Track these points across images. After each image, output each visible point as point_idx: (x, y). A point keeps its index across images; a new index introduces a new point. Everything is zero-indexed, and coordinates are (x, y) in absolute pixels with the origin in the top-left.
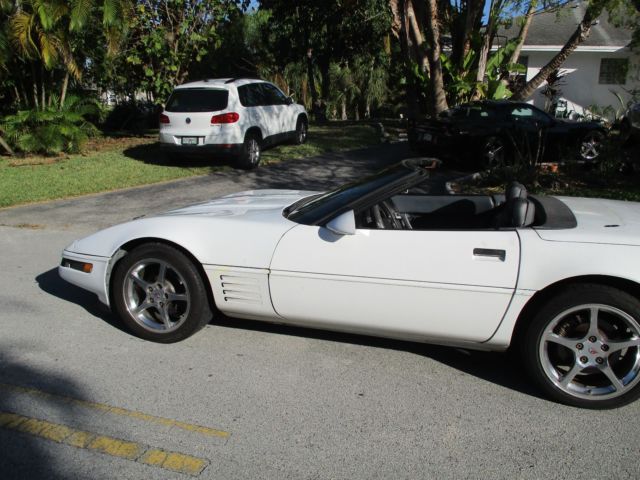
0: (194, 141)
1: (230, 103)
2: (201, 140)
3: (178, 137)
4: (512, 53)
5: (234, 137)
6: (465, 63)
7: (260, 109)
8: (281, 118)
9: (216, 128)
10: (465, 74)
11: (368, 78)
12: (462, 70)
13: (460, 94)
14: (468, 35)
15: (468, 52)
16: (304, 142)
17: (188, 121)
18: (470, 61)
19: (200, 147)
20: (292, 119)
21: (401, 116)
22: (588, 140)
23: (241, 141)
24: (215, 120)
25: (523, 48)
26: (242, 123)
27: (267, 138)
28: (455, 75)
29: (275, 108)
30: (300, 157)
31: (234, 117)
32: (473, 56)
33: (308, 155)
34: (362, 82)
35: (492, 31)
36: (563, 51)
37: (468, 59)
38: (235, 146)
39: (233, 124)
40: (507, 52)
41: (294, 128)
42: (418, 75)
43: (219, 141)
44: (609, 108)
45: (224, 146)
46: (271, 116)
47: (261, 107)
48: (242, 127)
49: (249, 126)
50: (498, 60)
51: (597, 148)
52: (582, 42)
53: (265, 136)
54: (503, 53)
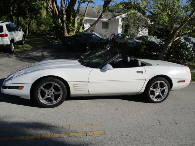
1: (4, 30)
4: (83, 19)
5: (7, 41)
6: (71, 21)
7: (13, 32)
8: (19, 36)
10: (71, 24)
11: (30, 22)
12: (70, 23)
13: (70, 30)
14: (72, 13)
15: (72, 18)
16: (24, 44)
18: (73, 20)
20: (21, 36)
21: (48, 35)
22: (108, 44)
23: (9, 43)
25: (85, 18)
26: (9, 37)
27: (16, 42)
28: (68, 25)
30: (27, 49)
31: (6, 35)
32: (73, 19)
33: (29, 48)
34: (28, 24)
35: (78, 12)
36: (98, 20)
37: (72, 20)
38: (7, 45)
39: (6, 37)
40: (81, 19)
41: (22, 39)
42: (58, 24)
43: (1, 43)
44: (105, 35)
45: (3, 45)
46: (16, 35)
48: (9, 38)
49: (11, 38)
50: (79, 21)
51: (110, 46)
52: (102, 18)
53: (15, 42)
54: (80, 19)
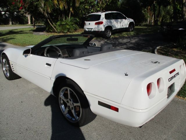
0: (91, 30)
1: (101, 18)
2: (92, 29)
3: (87, 28)
5: (101, 28)
8: (122, 23)
9: (96, 26)
17: (89, 24)
19: (92, 31)
20: (127, 24)
23: (103, 30)
24: (96, 24)
29: (120, 20)
31: (102, 23)
38: (102, 31)
39: (101, 25)
41: (128, 26)
43: (97, 30)
46: (117, 23)
47: (113, 20)
48: (104, 26)
49: (107, 25)
53: (113, 29)
